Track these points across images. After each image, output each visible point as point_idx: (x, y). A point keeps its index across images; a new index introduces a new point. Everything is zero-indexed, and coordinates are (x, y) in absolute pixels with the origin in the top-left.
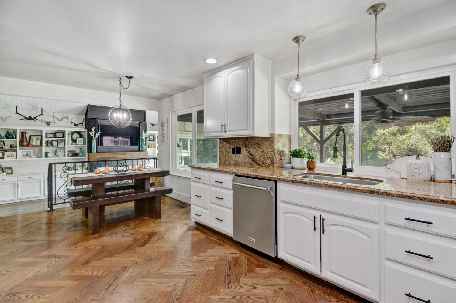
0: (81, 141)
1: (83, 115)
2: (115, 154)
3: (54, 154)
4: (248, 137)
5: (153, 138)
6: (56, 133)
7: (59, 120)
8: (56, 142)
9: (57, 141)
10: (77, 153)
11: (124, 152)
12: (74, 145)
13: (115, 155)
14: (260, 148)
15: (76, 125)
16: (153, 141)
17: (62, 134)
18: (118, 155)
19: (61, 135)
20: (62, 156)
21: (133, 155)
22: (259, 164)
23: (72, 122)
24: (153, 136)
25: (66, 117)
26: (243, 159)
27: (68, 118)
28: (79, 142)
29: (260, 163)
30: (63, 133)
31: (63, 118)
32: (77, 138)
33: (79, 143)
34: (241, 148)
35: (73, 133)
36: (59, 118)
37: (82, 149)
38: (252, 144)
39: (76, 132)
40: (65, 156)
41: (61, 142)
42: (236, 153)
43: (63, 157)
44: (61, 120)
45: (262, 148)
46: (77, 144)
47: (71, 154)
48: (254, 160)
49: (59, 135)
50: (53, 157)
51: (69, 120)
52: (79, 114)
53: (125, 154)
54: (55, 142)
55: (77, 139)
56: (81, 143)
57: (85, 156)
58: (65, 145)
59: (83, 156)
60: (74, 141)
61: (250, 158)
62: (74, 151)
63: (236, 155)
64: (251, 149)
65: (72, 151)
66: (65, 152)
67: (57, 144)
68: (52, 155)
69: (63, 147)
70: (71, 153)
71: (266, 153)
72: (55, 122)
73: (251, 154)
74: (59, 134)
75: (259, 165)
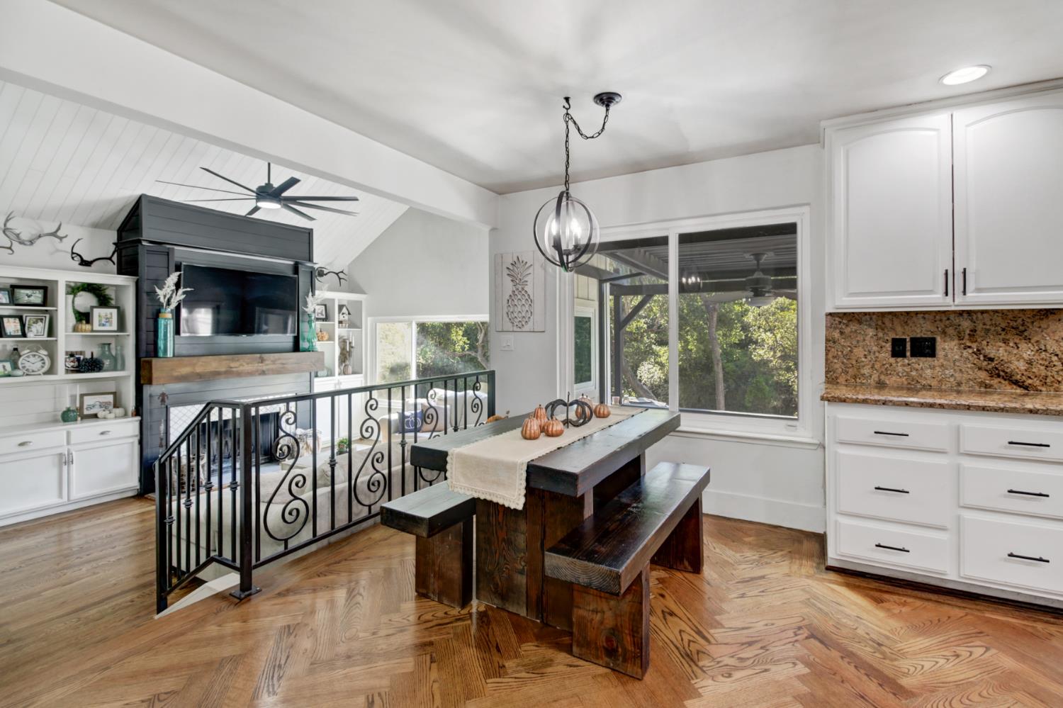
0: (108, 320)
1: (109, 228)
2: (233, 360)
3: (8, 366)
4: (970, 311)
5: (324, 313)
6: (14, 287)
7: (22, 243)
8: (17, 320)
9: (21, 318)
10: (96, 359)
11: (258, 355)
12: (85, 331)
13: (232, 365)
14: (1028, 339)
15: (85, 263)
16: (326, 319)
17: (42, 291)
18: (242, 365)
19: (37, 297)
20: (41, 372)
21: (283, 364)
22: (1026, 384)
23: (74, 251)
24: (325, 306)
25: (54, 234)
26: (947, 372)
27: (61, 238)
28: (103, 322)
29: (1030, 381)
30: (46, 290)
31: (40, 236)
32: (92, 307)
33: (104, 325)
34: (939, 339)
35: (74, 290)
36: (24, 237)
37: (109, 344)
38: (989, 330)
39: (89, 285)
40: (51, 371)
41: (36, 322)
42: (913, 355)
43: (45, 373)
44: (31, 242)
45: (1037, 342)
46: (95, 329)
47: (72, 364)
48: (1002, 373)
49: (29, 296)
50: (9, 376)
51: (66, 245)
52: (96, 226)
53: (262, 361)
54: (11, 320)
55: (92, 310)
56: (111, 325)
57: (123, 369)
58: (51, 332)
59: (115, 369)
60: (84, 317)
61: (980, 369)
62: (81, 353)
63: (914, 360)
64: (984, 343)
65: (77, 353)
66: (52, 356)
67: (19, 327)
68: (4, 367)
69: (45, 338)
70: (72, 359)
71: (1057, 355)
72: (10, 248)
73: (985, 356)
74: (29, 292)
75: (1026, 388)
